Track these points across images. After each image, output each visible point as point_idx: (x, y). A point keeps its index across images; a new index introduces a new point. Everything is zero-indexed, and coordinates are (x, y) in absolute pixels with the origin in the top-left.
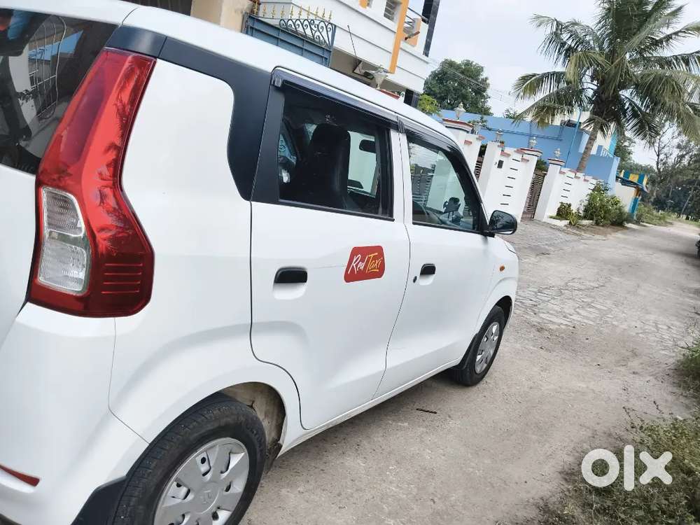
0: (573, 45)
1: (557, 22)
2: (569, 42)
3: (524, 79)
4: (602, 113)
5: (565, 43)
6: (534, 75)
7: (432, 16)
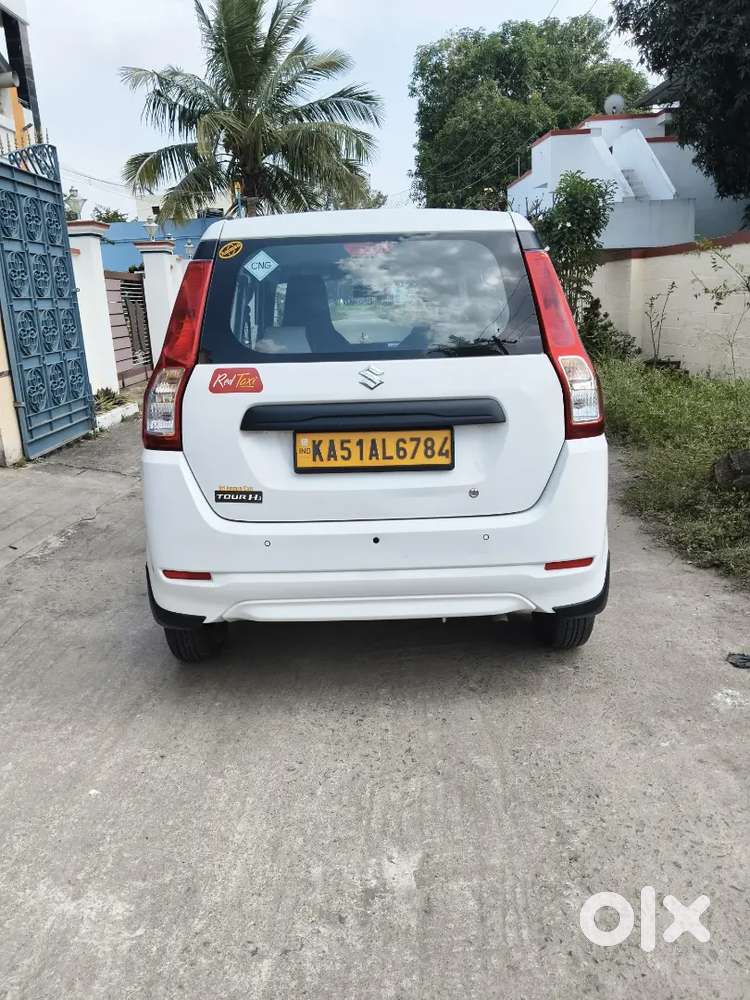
0: (187, 106)
1: (159, 76)
2: (181, 103)
3: (135, 162)
4: (253, 191)
5: (176, 104)
6: (147, 155)
7: (31, 97)
